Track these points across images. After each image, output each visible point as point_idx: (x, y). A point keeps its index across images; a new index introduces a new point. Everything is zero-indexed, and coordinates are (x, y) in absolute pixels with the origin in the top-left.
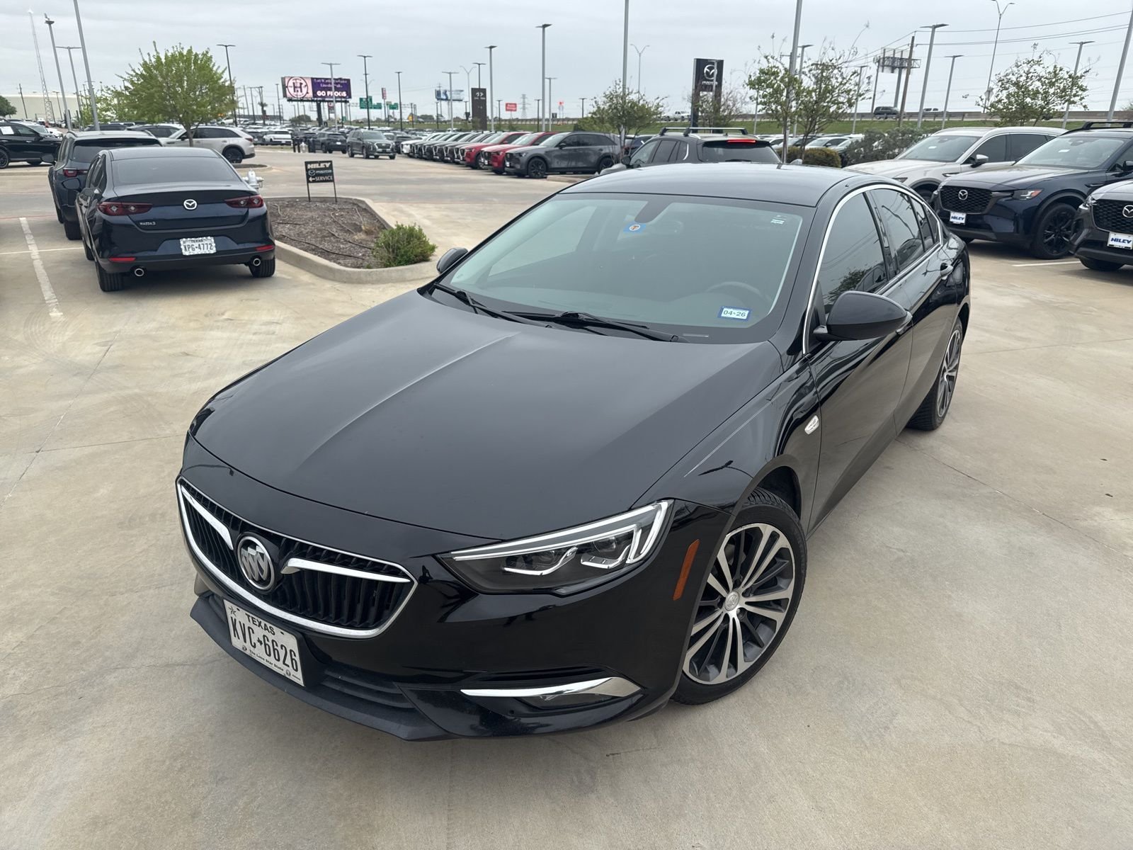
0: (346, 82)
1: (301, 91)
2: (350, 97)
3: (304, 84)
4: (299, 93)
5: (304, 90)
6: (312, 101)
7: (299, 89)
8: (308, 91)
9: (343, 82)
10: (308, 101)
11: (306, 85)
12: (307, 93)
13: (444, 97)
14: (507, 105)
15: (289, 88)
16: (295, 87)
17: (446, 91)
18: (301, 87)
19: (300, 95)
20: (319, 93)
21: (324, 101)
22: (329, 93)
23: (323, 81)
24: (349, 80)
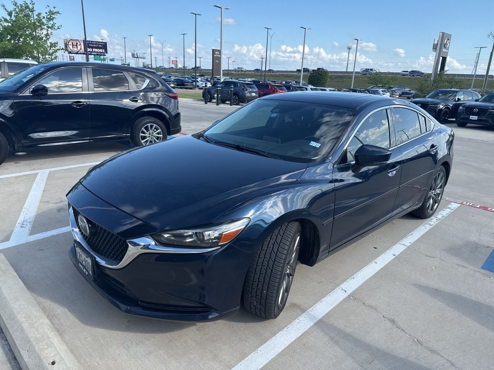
0: (104, 44)
1: (77, 48)
2: (107, 53)
3: (79, 44)
4: (76, 49)
5: (79, 47)
6: (84, 54)
7: (76, 47)
8: (81, 47)
9: (103, 44)
10: (81, 54)
11: (80, 45)
12: (81, 49)
13: (136, 56)
14: (173, 61)
15: (70, 46)
16: (73, 45)
17: (137, 53)
18: (77, 46)
19: (75, 50)
20: (89, 50)
21: (91, 54)
22: (94, 50)
23: (90, 42)
24: (106, 43)
